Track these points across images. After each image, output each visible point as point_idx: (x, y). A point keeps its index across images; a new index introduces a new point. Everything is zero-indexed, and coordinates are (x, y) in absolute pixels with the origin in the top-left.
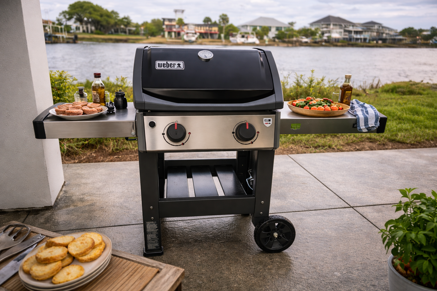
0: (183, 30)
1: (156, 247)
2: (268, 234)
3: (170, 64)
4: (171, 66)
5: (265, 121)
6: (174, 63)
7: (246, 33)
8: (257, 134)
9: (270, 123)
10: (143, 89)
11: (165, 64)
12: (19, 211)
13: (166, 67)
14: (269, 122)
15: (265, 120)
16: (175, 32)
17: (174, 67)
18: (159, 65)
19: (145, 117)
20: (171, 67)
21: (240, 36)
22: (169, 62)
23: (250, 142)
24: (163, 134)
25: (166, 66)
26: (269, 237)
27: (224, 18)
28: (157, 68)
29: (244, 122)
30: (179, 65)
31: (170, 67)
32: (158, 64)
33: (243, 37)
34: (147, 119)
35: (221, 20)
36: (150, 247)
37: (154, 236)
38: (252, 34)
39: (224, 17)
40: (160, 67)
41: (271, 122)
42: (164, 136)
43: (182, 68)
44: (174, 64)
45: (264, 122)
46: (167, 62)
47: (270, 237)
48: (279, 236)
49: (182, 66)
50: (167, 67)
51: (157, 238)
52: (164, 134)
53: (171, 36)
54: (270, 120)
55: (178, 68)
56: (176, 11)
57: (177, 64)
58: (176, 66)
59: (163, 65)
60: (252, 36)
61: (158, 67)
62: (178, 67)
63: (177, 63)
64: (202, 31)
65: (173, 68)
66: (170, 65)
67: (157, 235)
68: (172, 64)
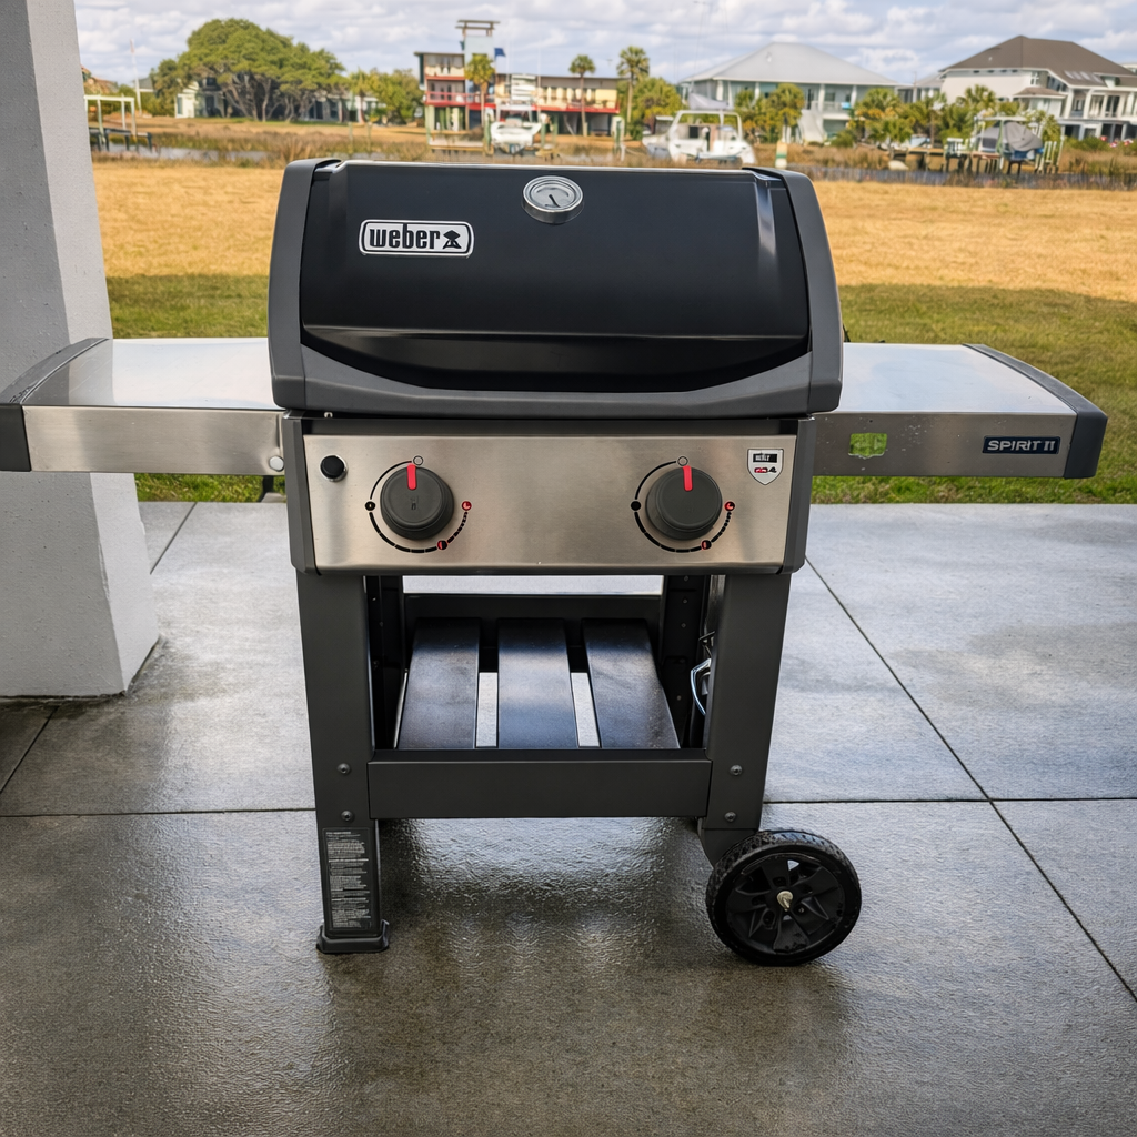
0: (489, 102)
1: (362, 921)
2: (756, 900)
3: (419, 233)
4: (422, 241)
5: (755, 461)
6: (434, 228)
7: (706, 119)
8: (724, 513)
9: (773, 470)
10: (303, 331)
11: (397, 232)
12: (25, 705)
13: (401, 248)
14: (770, 465)
15: (755, 455)
16: (462, 108)
17: (432, 247)
18: (378, 236)
19: (307, 438)
20: (418, 246)
21: (684, 129)
22: (414, 228)
23: (698, 543)
24: (370, 506)
25: (401, 240)
26: (763, 909)
27: (636, 61)
28: (366, 247)
29: (676, 466)
30: (452, 236)
31: (415, 248)
32: (372, 231)
33: (694, 133)
34: (317, 448)
35: (626, 66)
36: (339, 919)
37: (355, 882)
38: (731, 120)
39: (635, 58)
40: (378, 245)
41: (778, 465)
42: (371, 515)
43: (464, 249)
44: (432, 233)
45: (753, 465)
46: (405, 226)
47: (767, 910)
48: (795, 903)
49: (463, 241)
50: (405, 246)
51: (365, 889)
52: (374, 505)
53: (446, 124)
54: (773, 458)
55: (447, 249)
56: (465, 25)
57: (445, 235)
58: (440, 243)
59: (391, 237)
60: (728, 130)
61: (372, 244)
62: (446, 246)
63: (444, 228)
64: (560, 105)
65: (428, 249)
66: (419, 238)
67: (363, 879)
68: (425, 233)
